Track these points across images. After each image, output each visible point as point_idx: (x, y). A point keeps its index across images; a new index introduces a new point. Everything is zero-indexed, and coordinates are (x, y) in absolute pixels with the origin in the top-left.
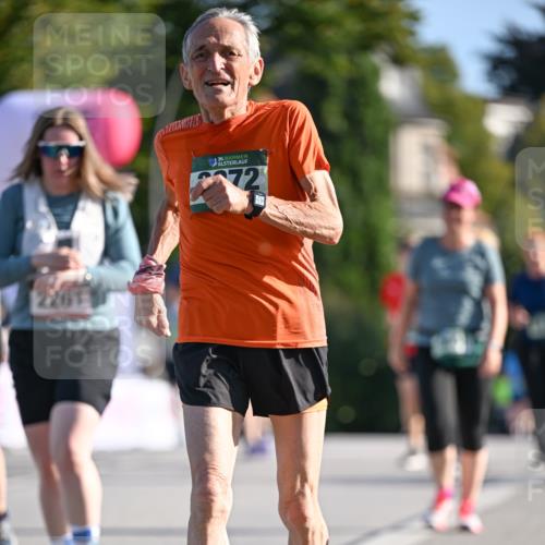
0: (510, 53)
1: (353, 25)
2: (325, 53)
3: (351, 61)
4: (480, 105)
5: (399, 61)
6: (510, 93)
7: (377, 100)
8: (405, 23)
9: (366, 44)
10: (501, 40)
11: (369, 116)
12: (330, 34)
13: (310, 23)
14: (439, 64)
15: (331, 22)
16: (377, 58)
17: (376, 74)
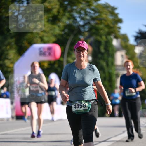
0: (139, 36)
1: (106, 30)
2: (101, 36)
3: (106, 38)
5: (116, 37)
6: (138, 44)
7: (112, 45)
8: (118, 29)
9: (109, 34)
10: (138, 33)
11: (110, 49)
12: (102, 32)
13: (97, 30)
14: (125, 38)
15: (102, 29)
16: (112, 37)
17: (112, 40)
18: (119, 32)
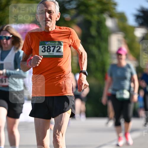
0: (141, 14)
1: (99, 7)
2: (91, 14)
4: (133, 28)
5: (111, 16)
6: (141, 25)
7: (105, 27)
8: (113, 6)
9: (102, 12)
10: (139, 11)
11: (103, 31)
12: (93, 9)
14: (122, 17)
15: (93, 6)
16: (105, 16)
18: (115, 9)
